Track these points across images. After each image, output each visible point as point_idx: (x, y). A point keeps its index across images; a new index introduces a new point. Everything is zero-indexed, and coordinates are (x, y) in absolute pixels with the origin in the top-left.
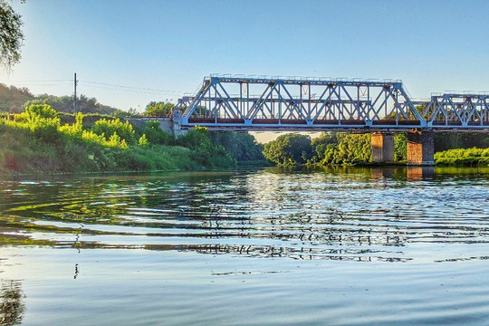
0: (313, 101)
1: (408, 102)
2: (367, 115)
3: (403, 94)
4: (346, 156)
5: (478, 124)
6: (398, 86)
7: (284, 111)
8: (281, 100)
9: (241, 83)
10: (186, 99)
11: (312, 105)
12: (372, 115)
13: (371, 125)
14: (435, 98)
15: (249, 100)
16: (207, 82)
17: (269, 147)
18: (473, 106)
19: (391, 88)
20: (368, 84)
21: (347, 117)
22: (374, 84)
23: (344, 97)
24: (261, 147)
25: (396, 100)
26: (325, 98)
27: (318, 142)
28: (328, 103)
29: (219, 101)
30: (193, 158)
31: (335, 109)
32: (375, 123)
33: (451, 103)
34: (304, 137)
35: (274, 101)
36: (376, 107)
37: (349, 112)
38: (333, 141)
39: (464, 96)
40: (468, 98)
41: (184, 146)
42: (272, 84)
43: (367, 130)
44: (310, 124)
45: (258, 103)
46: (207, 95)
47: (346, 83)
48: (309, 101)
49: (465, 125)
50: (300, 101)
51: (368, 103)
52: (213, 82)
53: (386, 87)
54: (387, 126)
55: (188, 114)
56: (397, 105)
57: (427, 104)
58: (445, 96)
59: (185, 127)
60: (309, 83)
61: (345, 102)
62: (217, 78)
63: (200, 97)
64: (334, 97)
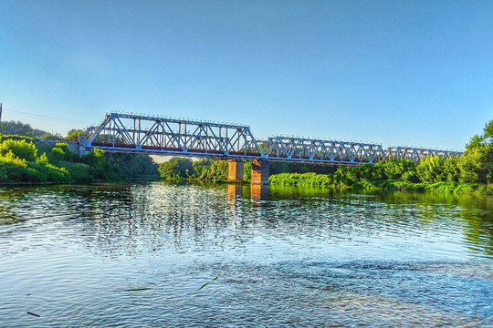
0: (189, 135)
1: (253, 141)
2: (226, 147)
3: (250, 135)
4: (215, 175)
5: (298, 157)
6: (247, 129)
7: (167, 141)
8: (164, 133)
9: (135, 119)
10: (92, 128)
11: (188, 138)
12: (229, 147)
13: (228, 155)
14: (271, 139)
15: (140, 131)
16: (108, 116)
17: (163, 165)
18: (295, 145)
19: (244, 130)
20: (227, 126)
21: (212, 148)
22: (231, 127)
23: (210, 134)
24: (157, 165)
25: (245, 138)
26: (196, 134)
27: (197, 164)
28: (198, 138)
29: (119, 131)
30: (90, 172)
31: (203, 141)
32: (231, 153)
33: (281, 143)
34: (187, 160)
35: (160, 133)
36: (232, 142)
37: (213, 145)
38: (208, 164)
39: (290, 139)
40: (293, 140)
41: (86, 163)
42: (158, 121)
43: (225, 158)
44: (185, 152)
45: (148, 134)
46: (108, 126)
47: (212, 125)
48: (185, 135)
49: (289, 158)
50: (179, 135)
51: (227, 140)
52: (113, 116)
53: (239, 129)
54: (238, 157)
55: (91, 139)
56: (246, 142)
57: (266, 142)
58: (277, 138)
59: (88, 149)
60: (186, 123)
61: (210, 137)
62: (116, 114)
63: (103, 126)
64: (203, 134)
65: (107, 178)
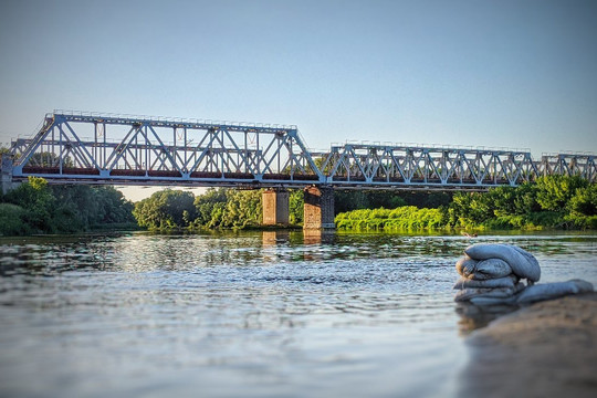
0: (190, 149)
1: (305, 154)
2: (257, 167)
3: (299, 143)
4: (236, 218)
5: (384, 180)
6: (293, 133)
7: (153, 161)
8: (148, 146)
9: (96, 123)
10: (21, 142)
11: (189, 153)
12: (262, 166)
13: (261, 180)
14: (335, 149)
15: (104, 145)
16: (50, 120)
17: (141, 205)
18: (378, 158)
19: (285, 136)
20: (257, 130)
21: (233, 170)
22: (264, 130)
23: (228, 144)
24: (130, 206)
25: (290, 150)
26: (204, 145)
27: (203, 201)
28: (208, 152)
29: (68, 146)
30: (25, 219)
31: (217, 158)
32: (266, 177)
33: (353, 155)
34: (186, 194)
35: (140, 147)
36: (268, 157)
37: (235, 163)
38: (222, 199)
39: (369, 148)
40: (373, 149)
41: (16, 203)
42: (137, 125)
43: (256, 185)
44: (186, 177)
45: (120, 149)
46: (49, 138)
47: (231, 128)
48: (185, 149)
49: (369, 181)
50: (174, 149)
51: (258, 153)
52: (58, 120)
53: (279, 134)
54: (280, 183)
55: (21, 163)
56: (292, 157)
57: (327, 155)
58: (347, 147)
59: (18, 179)
60: (185, 126)
61: (228, 151)
62: (62, 116)
63: (41, 138)
64: (216, 145)
65: (54, 228)
